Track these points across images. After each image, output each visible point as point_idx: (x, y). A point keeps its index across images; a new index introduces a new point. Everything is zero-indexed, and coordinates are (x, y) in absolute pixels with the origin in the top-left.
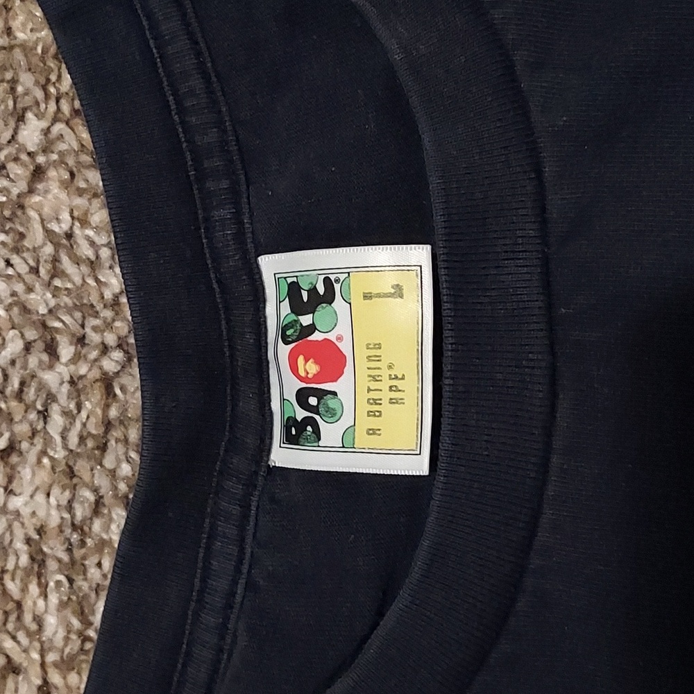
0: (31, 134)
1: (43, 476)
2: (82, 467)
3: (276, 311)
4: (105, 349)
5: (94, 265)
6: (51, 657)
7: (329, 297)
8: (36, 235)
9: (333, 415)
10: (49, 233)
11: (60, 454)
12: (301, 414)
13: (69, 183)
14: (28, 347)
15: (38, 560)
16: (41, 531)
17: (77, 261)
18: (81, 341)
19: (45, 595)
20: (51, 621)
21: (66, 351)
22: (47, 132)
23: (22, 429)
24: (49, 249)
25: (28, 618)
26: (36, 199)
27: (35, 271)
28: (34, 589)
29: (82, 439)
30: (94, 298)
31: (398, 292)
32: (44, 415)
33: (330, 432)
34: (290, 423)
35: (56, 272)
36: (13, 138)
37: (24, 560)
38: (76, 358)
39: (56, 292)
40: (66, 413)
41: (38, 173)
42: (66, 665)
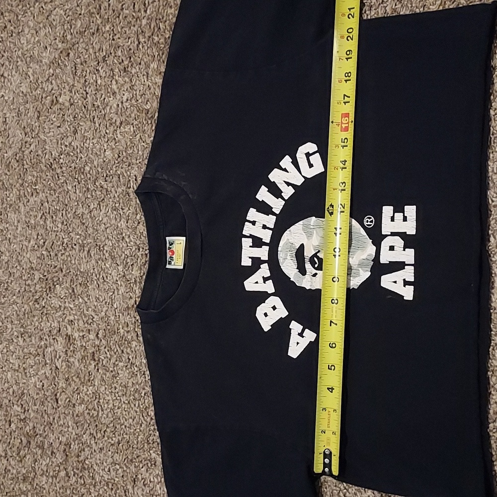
0: (138, 217)
1: (137, 269)
2: (142, 267)
3: (168, 245)
4: (146, 250)
5: (145, 237)
6: (137, 296)
7: (173, 244)
8: (138, 232)
9: (173, 260)
10: (140, 232)
11: (139, 265)
12: (170, 260)
13: (143, 225)
14: (136, 249)
15: (135, 281)
16: (136, 277)
17: (143, 236)
18: (143, 248)
19: (136, 287)
20: (137, 291)
21: (141, 250)
22: (140, 217)
23: (134, 261)
24: (140, 235)
25: (134, 290)
26: (138, 227)
27: (137, 237)
28: (135, 285)
29: (142, 263)
30: (145, 242)
31: (181, 243)
32: (137, 259)
33: (173, 263)
34: (169, 261)
35: (141, 238)
36: (136, 218)
37: (133, 281)
38: (142, 251)
39: (140, 241)
40: (140, 259)
41: (139, 223)
42: (138, 297)
